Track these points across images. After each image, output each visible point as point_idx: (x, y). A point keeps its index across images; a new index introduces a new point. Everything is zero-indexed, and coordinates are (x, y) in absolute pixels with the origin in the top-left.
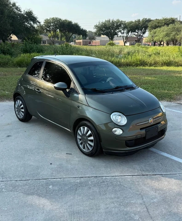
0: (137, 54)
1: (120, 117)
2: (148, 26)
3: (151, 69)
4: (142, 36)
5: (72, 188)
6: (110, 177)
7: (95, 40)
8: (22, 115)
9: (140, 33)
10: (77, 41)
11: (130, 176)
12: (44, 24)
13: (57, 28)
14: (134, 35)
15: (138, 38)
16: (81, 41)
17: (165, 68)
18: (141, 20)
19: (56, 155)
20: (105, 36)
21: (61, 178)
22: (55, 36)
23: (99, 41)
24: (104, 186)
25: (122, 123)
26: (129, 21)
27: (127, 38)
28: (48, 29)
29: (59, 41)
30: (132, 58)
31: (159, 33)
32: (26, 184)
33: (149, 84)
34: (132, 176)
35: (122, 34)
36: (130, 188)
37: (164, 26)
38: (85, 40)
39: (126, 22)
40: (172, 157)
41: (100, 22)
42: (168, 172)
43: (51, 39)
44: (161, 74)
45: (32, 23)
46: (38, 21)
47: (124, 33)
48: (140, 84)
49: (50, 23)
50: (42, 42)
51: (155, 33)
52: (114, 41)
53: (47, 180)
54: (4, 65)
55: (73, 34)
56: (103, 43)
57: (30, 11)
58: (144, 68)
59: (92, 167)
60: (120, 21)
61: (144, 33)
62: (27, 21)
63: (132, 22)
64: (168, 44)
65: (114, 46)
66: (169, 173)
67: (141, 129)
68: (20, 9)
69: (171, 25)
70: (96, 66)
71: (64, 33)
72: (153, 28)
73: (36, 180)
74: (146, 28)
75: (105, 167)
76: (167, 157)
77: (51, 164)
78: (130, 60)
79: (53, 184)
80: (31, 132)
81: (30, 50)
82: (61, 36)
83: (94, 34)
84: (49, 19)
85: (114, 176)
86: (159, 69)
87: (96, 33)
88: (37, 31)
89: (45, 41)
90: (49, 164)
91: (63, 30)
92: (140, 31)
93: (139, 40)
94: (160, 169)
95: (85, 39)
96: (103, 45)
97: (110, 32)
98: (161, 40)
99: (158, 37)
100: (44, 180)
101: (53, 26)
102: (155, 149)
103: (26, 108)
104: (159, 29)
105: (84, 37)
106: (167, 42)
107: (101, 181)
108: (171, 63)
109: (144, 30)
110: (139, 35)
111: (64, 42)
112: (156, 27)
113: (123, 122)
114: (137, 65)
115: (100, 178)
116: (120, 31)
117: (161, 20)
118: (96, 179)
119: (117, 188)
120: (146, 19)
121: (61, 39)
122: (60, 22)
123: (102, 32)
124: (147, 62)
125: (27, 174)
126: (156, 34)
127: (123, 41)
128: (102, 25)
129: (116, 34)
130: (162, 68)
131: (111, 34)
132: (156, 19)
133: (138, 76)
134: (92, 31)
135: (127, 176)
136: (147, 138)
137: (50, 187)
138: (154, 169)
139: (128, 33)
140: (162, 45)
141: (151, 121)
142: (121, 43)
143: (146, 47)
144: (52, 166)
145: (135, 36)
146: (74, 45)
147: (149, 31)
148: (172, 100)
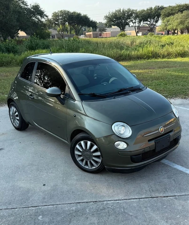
0: (149, 45)
1: (123, 128)
2: (161, 14)
3: (164, 61)
4: (155, 25)
5: (65, 219)
6: (112, 201)
7: (106, 31)
8: (17, 123)
9: (152, 21)
10: (87, 34)
11: (136, 199)
12: (52, 17)
13: (65, 21)
14: (146, 24)
15: (151, 27)
16: (91, 33)
17: (179, 59)
18: (153, 8)
19: (52, 173)
20: (116, 27)
21: (53, 205)
22: (65, 30)
23: (110, 32)
24: (104, 215)
25: (126, 135)
26: (141, 10)
27: (139, 28)
28: (57, 23)
29: (68, 35)
30: (143, 50)
31: (173, 21)
32: (12, 215)
33: (162, 79)
34: (138, 200)
35: (133, 24)
36: (136, 217)
37: (177, 13)
38: (95, 32)
39: (138, 11)
40: (187, 170)
41: (111, 13)
42: (182, 192)
43: (60, 33)
44: (175, 67)
45: (39, 17)
46: (46, 15)
47: (135, 23)
48: (151, 80)
49: (58, 16)
50: (51, 37)
51: (168, 21)
52: (125, 32)
53: (37, 207)
54: (7, 64)
55: (82, 26)
56: (113, 35)
57: (36, 5)
58: (156, 60)
59: (92, 188)
60: (132, 10)
61: (157, 22)
62: (34, 15)
63: (144, 11)
64: (182, 33)
65: (125, 37)
66: (183, 194)
67: (149, 141)
68: (26, 3)
69: (186, 11)
70: (96, 65)
71: (73, 26)
72: (167, 16)
73: (24, 209)
74: (159, 16)
75: (107, 187)
76: (181, 171)
77: (44, 185)
78: (141, 52)
79: (43, 213)
80: (27, 143)
81: (36, 46)
82: (70, 29)
83: (104, 25)
84: (57, 12)
85: (117, 200)
86: (173, 60)
87: (106, 24)
88: (45, 25)
89: (54, 36)
90: (42, 185)
91: (72, 23)
92: (153, 20)
93: (151, 30)
94: (173, 188)
95: (95, 30)
96: (114, 37)
97: (121, 22)
98: (174, 28)
99: (172, 25)
100: (34, 208)
101: (61, 19)
102: (168, 161)
103: (20, 115)
104: (172, 17)
105: (94, 29)
106: (182, 31)
107: (101, 208)
108: (186, 54)
109: (157, 18)
110: (152, 25)
111: (73, 35)
112: (169, 15)
113: (128, 134)
114: (148, 57)
115: (100, 203)
116: (132, 21)
117: (174, 7)
118: (95, 205)
119: (120, 217)
120: (158, 6)
121: (70, 33)
122: (68, 14)
123: (113, 23)
124: (160, 54)
125: (14, 199)
126: (170, 22)
127: (135, 31)
128: (112, 15)
129: (128, 24)
130: (175, 60)
131: (122, 25)
132: (170, 6)
133: (150, 70)
134: (103, 22)
135: (133, 200)
136: (157, 151)
137: (39, 218)
138: (166, 189)
139: (140, 22)
140: (176, 33)
141: (161, 129)
142: (133, 33)
143: (159, 37)
144: (45, 187)
145: (147, 26)
146: (84, 38)
147: (162, 20)
148: (187, 97)
